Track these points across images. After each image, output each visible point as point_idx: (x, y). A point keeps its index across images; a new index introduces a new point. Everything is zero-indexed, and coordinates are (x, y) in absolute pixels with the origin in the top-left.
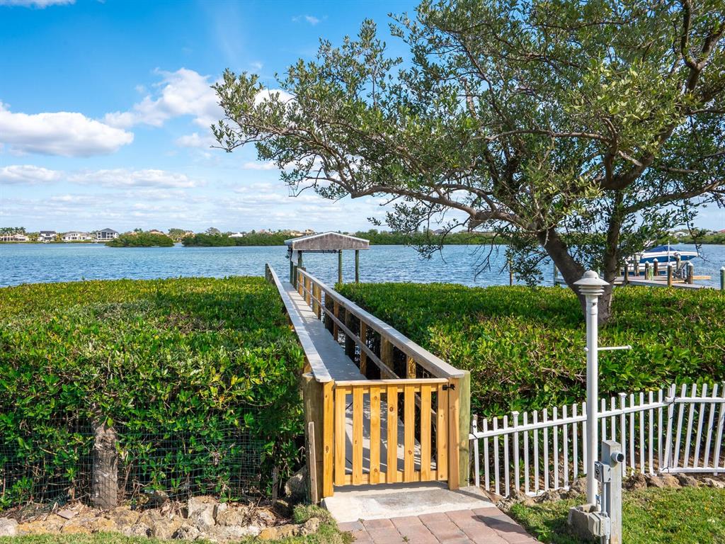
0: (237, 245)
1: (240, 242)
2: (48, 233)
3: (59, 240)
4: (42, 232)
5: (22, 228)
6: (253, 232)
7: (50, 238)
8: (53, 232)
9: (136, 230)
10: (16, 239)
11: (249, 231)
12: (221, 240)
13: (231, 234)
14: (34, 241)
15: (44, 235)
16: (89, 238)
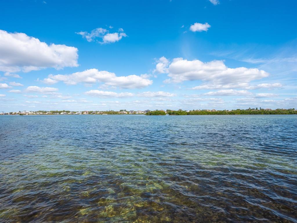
0: (188, 115)
1: (188, 114)
2: (132, 111)
3: (135, 113)
4: (130, 111)
5: (125, 110)
6: (194, 110)
7: (132, 113)
8: (133, 111)
9: (156, 110)
10: (124, 113)
11: (192, 110)
12: (181, 113)
13: (186, 111)
14: (128, 114)
15: (131, 112)
16: (143, 113)
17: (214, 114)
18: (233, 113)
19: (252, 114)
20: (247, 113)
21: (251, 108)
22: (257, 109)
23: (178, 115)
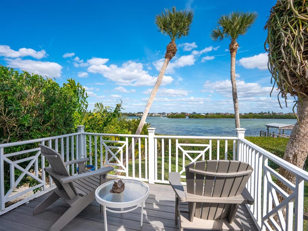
17: (229, 118)
18: (246, 117)
19: (264, 118)
20: (259, 117)
21: (263, 112)
22: (269, 113)
23: (198, 118)
